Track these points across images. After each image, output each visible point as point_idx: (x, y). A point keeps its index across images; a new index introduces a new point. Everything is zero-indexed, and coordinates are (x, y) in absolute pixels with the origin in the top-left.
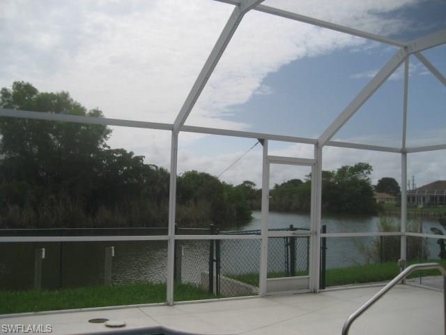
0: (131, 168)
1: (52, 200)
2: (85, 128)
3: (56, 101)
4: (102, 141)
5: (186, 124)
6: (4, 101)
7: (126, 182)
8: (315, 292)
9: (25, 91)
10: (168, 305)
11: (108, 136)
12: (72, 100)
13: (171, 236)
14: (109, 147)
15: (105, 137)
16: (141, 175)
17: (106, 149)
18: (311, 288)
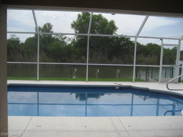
0: (125, 42)
1: (96, 54)
2: (108, 27)
3: (97, 18)
4: (115, 32)
5: (139, 36)
6: (79, 18)
7: (123, 48)
8: (176, 83)
9: (86, 14)
10: (133, 82)
11: (117, 30)
12: (103, 17)
13: (135, 65)
14: (117, 34)
15: (115, 30)
16: (129, 45)
17: (116, 35)
18: (175, 82)
